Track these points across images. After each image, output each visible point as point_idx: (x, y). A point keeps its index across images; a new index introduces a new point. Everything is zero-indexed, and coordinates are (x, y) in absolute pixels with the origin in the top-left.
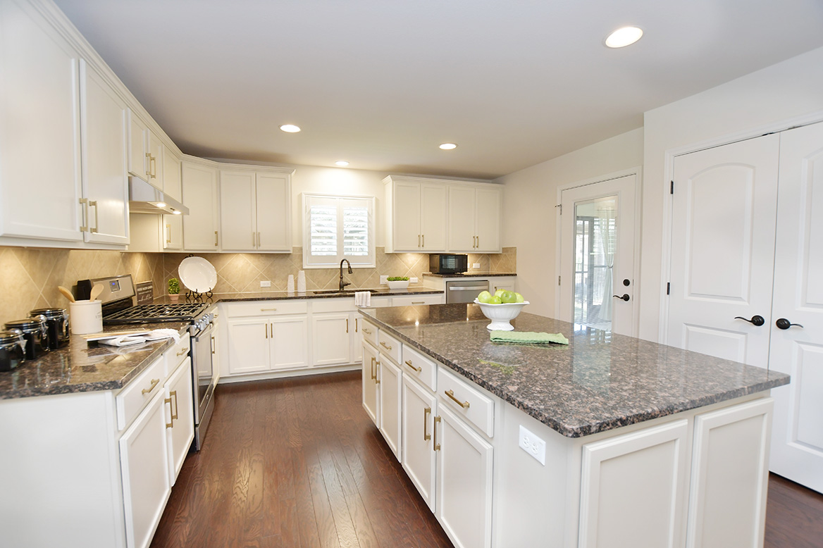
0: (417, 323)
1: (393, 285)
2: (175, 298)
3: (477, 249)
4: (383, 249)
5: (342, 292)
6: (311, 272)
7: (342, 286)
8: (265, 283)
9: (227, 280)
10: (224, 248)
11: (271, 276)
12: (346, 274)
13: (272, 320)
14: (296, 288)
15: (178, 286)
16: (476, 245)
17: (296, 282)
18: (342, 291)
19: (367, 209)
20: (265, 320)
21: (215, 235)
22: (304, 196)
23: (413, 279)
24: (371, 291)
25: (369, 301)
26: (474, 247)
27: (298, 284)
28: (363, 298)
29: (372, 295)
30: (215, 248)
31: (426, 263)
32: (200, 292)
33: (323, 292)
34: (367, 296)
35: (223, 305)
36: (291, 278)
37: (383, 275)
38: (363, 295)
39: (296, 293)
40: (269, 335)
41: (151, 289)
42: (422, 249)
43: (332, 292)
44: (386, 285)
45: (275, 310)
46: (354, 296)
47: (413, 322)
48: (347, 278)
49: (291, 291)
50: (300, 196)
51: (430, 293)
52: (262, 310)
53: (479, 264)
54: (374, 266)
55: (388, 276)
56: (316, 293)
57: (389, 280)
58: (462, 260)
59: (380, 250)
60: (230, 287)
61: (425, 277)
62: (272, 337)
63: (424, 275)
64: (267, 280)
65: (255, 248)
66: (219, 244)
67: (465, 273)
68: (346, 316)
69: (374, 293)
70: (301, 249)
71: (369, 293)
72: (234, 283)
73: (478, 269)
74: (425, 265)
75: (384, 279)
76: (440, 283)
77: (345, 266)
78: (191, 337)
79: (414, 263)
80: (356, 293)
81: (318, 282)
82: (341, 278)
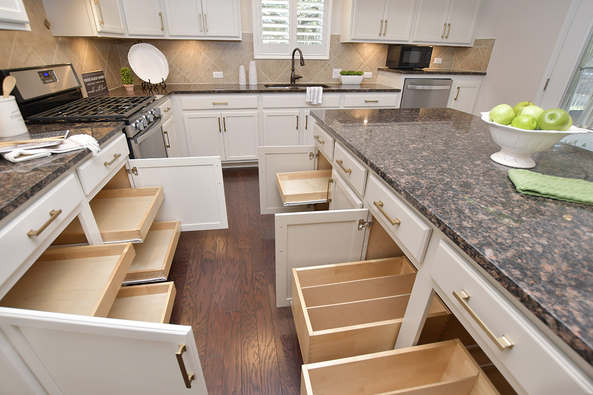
0: (366, 121)
1: (346, 80)
2: (130, 88)
3: (445, 40)
4: (338, 37)
5: (293, 85)
6: (262, 63)
7: (294, 79)
8: (218, 74)
9: (181, 69)
10: (171, 34)
11: (222, 67)
12: (298, 66)
13: (225, 113)
14: (247, 80)
15: (131, 76)
16: (446, 35)
17: (247, 73)
18: (295, 86)
20: (217, 114)
21: (158, 17)
23: (368, 74)
24: (322, 86)
25: (320, 97)
26: (442, 37)
27: (250, 76)
28: (315, 94)
29: (324, 91)
30: (161, 33)
31: (384, 57)
32: (154, 82)
33: (274, 86)
34: (319, 92)
35: (176, 98)
36: (242, 69)
37: (335, 68)
38: (315, 90)
39: (248, 85)
40: (223, 129)
41: (104, 79)
42: (382, 38)
43: (283, 85)
44: (338, 80)
45: (226, 104)
46: (305, 91)
47: (361, 120)
48: (299, 70)
49: (242, 84)
51: (385, 91)
52: (214, 104)
53: (441, 59)
54: (327, 57)
55: (341, 70)
56: (267, 86)
57: (342, 74)
58: (426, 52)
59: (335, 39)
60: (185, 77)
61: (380, 72)
62: (225, 131)
63: (379, 69)
64: (219, 71)
65: (203, 34)
66: (165, 28)
67: (425, 69)
68: (296, 112)
69: (327, 89)
70: (251, 35)
71: (321, 88)
72: (187, 73)
73: (439, 65)
74: (382, 58)
75: (336, 73)
76: (397, 80)
77: (297, 57)
78: (128, 139)
79: (371, 55)
80: (308, 88)
81: (270, 74)
82: (293, 70)
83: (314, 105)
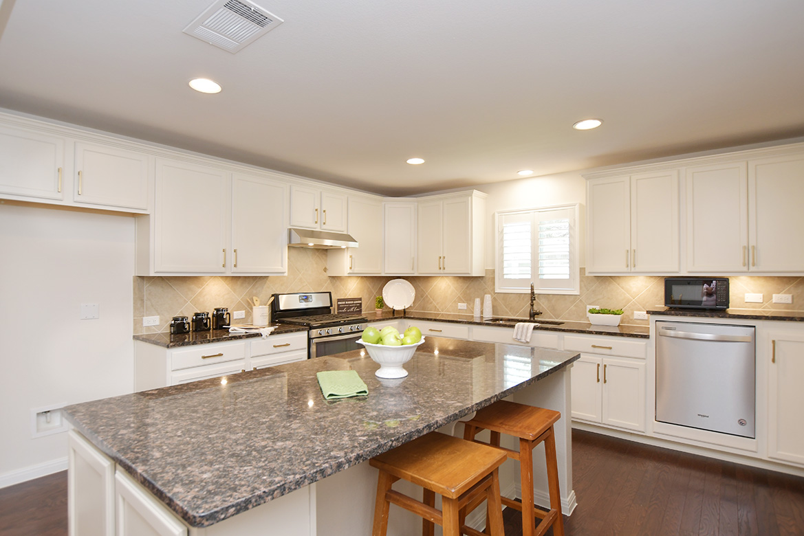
2: (379, 312)
3: (752, 269)
4: (591, 270)
8: (463, 306)
10: (420, 271)
11: (469, 299)
14: (482, 312)
15: (381, 303)
16: (751, 262)
19: (568, 220)
21: (411, 261)
22: (497, 215)
23: (641, 314)
25: (529, 334)
26: (745, 264)
27: (484, 308)
30: (412, 272)
34: (528, 328)
36: (478, 301)
37: (590, 304)
38: (523, 326)
39: (482, 317)
41: (360, 303)
42: (632, 270)
49: (476, 316)
54: (577, 292)
59: (586, 272)
64: (463, 302)
65: (441, 271)
66: (416, 268)
70: (494, 271)
71: (531, 325)
72: (438, 303)
78: (309, 339)
79: (641, 291)
80: (518, 324)
81: (511, 308)
82: (532, 305)
83: (522, 342)
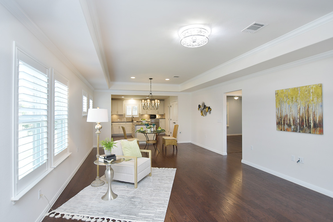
4: (140, 114)
6: (127, 118)
7: (132, 121)
8: (119, 120)
10: (112, 114)
11: (120, 119)
12: (133, 118)
17: (124, 120)
20: (119, 126)
26: (158, 113)
29: (137, 122)
36: (123, 119)
37: (140, 118)
40: (119, 128)
42: (147, 114)
43: (130, 121)
45: (120, 124)
48: (133, 119)
50: (125, 104)
52: (118, 124)
56: (128, 121)
58: (155, 116)
59: (139, 114)
61: (149, 119)
65: (117, 114)
67: (155, 118)
70: (125, 114)
74: (149, 117)
76: (151, 120)
77: (133, 117)
79: (146, 116)
